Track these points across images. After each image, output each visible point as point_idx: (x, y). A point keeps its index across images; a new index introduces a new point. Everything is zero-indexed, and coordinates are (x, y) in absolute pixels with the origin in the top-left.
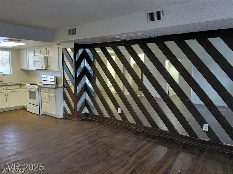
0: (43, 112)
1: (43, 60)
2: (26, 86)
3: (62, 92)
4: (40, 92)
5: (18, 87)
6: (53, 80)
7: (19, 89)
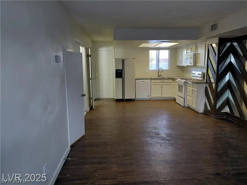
0: (188, 105)
1: (192, 56)
2: (177, 80)
3: (205, 88)
4: (186, 86)
5: (171, 81)
6: (200, 76)
7: (172, 82)
